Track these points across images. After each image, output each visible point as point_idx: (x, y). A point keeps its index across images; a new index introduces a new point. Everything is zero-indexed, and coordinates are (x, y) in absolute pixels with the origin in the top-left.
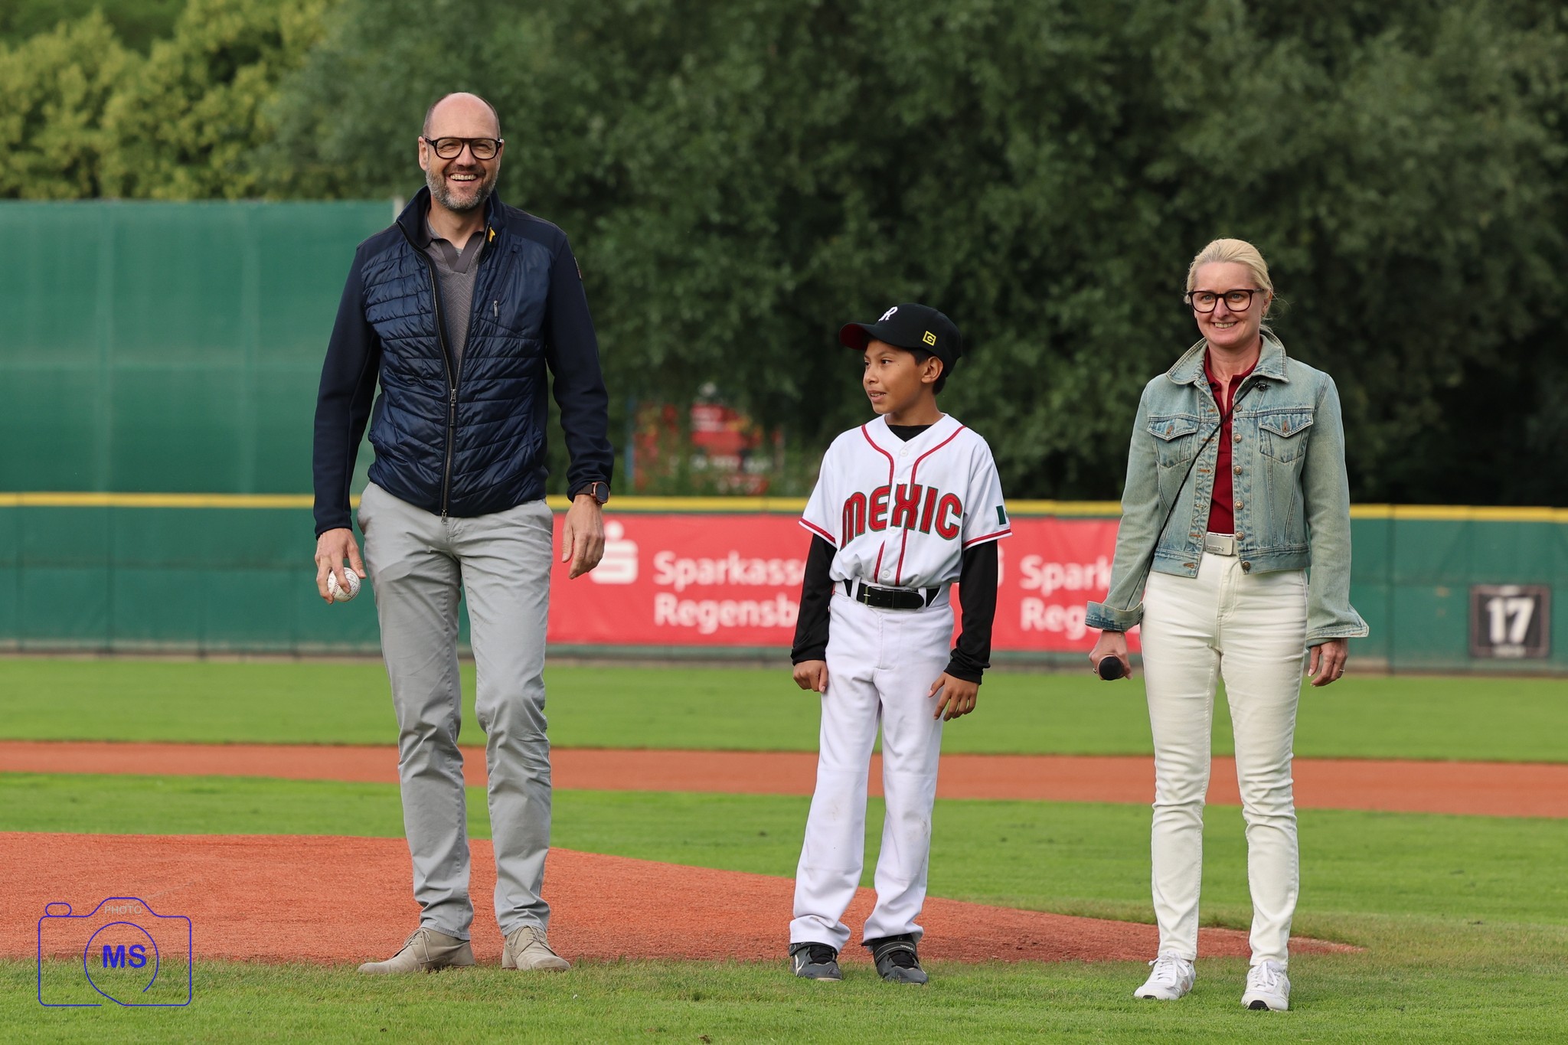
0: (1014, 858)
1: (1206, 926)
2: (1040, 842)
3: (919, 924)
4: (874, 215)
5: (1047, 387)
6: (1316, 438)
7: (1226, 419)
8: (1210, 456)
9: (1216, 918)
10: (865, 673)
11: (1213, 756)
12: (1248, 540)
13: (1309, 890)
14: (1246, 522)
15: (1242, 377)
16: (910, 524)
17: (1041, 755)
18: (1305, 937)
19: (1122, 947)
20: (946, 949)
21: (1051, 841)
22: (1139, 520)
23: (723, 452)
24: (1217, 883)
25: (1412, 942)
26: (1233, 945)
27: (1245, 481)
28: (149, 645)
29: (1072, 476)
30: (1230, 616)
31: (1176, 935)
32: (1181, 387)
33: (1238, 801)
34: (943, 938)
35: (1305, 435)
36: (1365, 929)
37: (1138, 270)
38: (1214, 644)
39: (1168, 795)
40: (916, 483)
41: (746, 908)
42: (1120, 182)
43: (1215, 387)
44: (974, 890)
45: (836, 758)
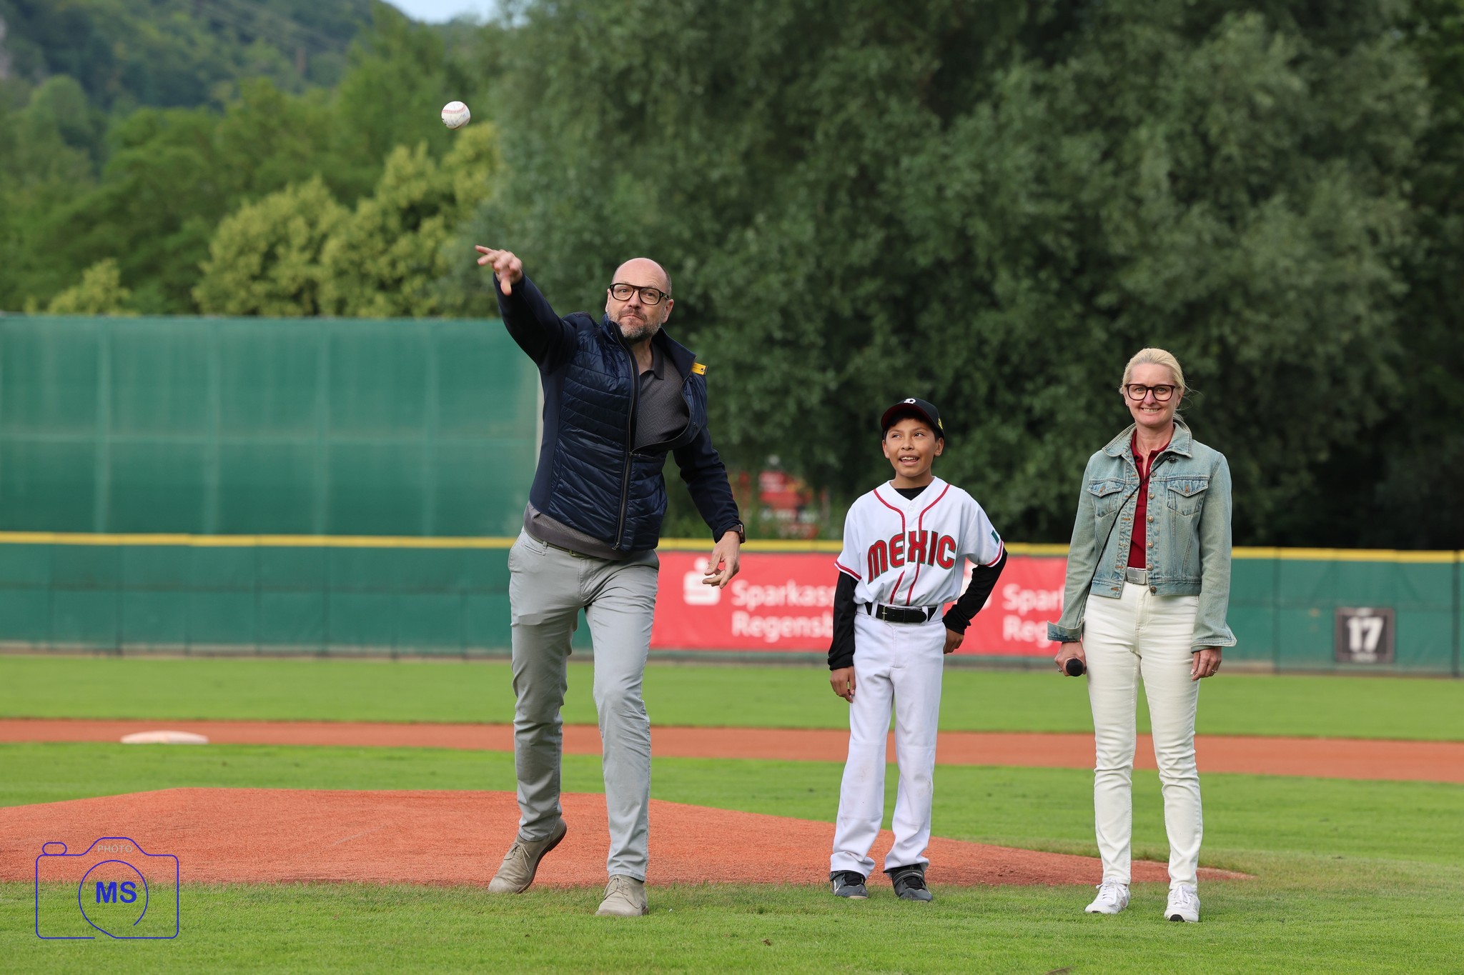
0: (997, 809)
1: (1138, 859)
2: (1016, 796)
3: (926, 857)
4: (895, 331)
5: (1023, 459)
6: (1209, 499)
7: (1144, 483)
8: (1130, 508)
9: (1146, 853)
10: (884, 671)
11: (1138, 734)
12: (1156, 571)
13: (1210, 833)
14: (1155, 558)
15: (1158, 452)
16: (921, 560)
17: (1018, 732)
18: (1211, 867)
19: (1076, 874)
20: (946, 876)
21: (1024, 796)
22: (1080, 559)
23: (783, 507)
24: (1147, 827)
25: (1290, 872)
26: (1158, 873)
27: (1155, 528)
28: (355, 649)
29: (1043, 525)
30: (1145, 629)
31: (1115, 866)
32: (1114, 459)
33: (1155, 766)
34: (944, 867)
35: (1201, 496)
36: (1256, 862)
37: (1091, 374)
38: (1134, 649)
39: (1107, 763)
40: (922, 529)
41: (798, 845)
42: (1078, 308)
43: (1138, 459)
44: (967, 832)
45: (863, 736)
